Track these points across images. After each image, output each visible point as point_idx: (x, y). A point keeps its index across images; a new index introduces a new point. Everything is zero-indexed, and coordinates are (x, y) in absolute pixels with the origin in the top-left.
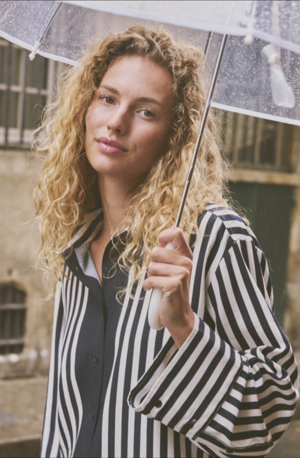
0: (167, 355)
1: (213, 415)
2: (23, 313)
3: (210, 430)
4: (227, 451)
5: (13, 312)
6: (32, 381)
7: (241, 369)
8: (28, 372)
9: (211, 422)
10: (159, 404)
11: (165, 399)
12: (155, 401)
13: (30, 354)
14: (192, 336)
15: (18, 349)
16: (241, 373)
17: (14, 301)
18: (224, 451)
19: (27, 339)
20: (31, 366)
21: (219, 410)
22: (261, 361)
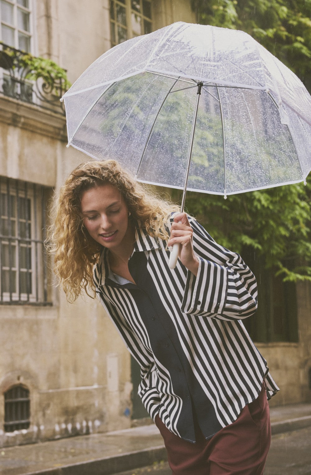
0: (190, 284)
1: (226, 298)
2: (28, 403)
3: (227, 305)
4: (239, 313)
5: (22, 403)
6: (36, 445)
7: (227, 272)
8: (34, 440)
9: (227, 301)
10: (199, 303)
11: (201, 299)
12: (197, 302)
13: (34, 429)
14: (200, 267)
15: (26, 426)
16: (228, 274)
17: (22, 396)
18: (238, 314)
19: (31, 420)
20: (35, 436)
21: (228, 294)
22: (232, 267)
